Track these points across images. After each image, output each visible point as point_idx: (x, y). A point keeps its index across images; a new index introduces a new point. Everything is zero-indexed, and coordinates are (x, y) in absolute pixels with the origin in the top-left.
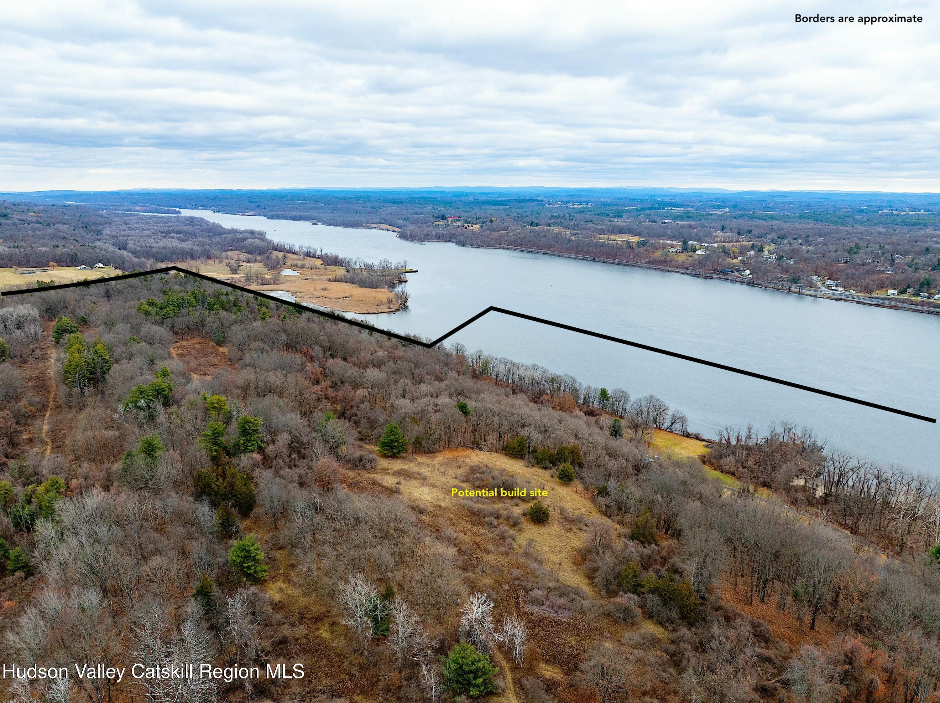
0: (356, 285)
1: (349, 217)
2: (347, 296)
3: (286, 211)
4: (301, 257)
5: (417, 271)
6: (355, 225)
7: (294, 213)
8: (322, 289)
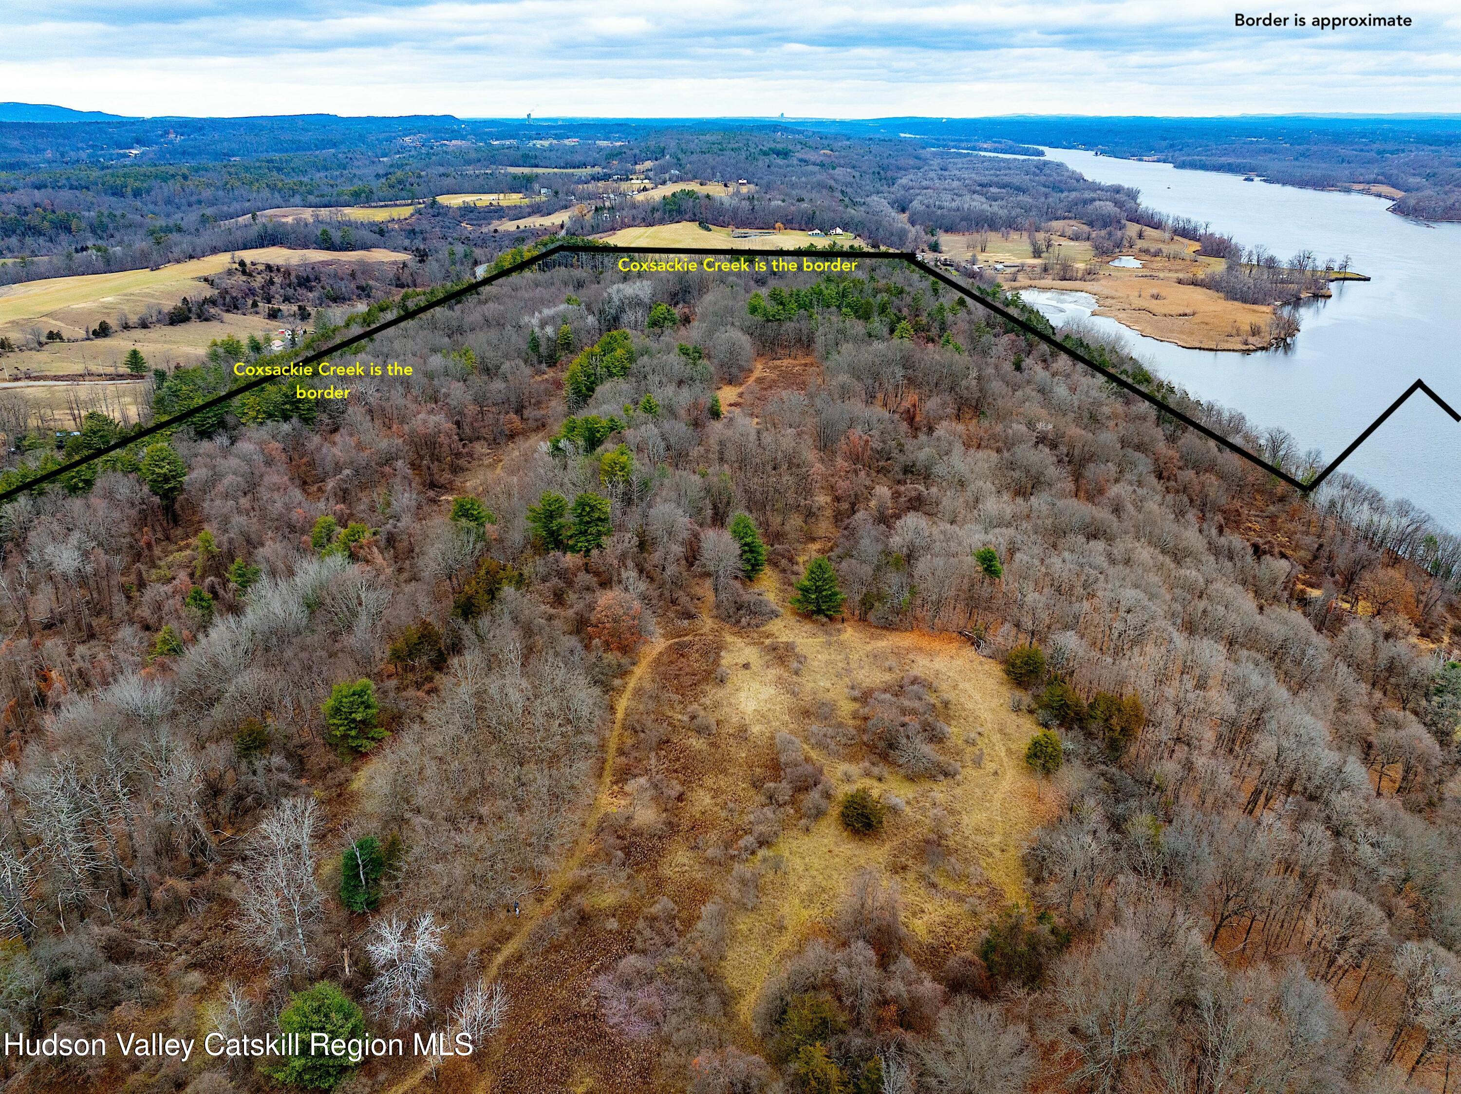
0: (1222, 295)
1: (1318, 169)
2: (1187, 311)
3: (1215, 155)
4: (1167, 235)
5: (1368, 279)
6: (1320, 184)
7: (1224, 160)
8: (1153, 296)
